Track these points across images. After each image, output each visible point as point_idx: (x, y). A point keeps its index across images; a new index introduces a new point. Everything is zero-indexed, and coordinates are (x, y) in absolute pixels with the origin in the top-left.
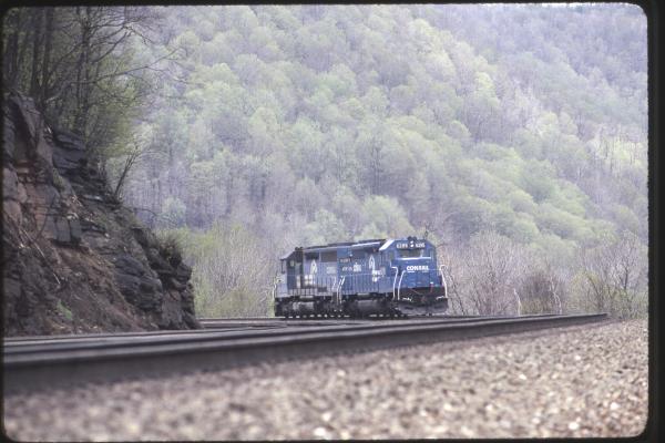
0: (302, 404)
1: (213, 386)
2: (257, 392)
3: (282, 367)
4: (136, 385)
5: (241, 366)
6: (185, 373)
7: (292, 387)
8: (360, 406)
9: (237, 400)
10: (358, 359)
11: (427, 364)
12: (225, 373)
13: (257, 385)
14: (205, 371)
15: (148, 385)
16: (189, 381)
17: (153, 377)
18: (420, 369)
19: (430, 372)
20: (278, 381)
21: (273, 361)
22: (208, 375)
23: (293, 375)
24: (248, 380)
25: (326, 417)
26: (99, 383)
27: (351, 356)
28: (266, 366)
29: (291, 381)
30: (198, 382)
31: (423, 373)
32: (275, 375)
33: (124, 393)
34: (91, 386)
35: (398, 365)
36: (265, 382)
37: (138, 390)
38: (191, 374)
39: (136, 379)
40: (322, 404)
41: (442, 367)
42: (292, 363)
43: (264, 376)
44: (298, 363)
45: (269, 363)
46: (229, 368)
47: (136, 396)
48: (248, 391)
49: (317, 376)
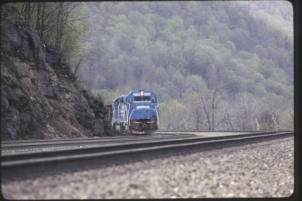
0: (164, 183)
1: (122, 174)
2: (143, 178)
3: (153, 162)
4: (85, 173)
5: (133, 162)
6: (107, 166)
7: (160, 175)
8: (192, 183)
9: (134, 183)
10: (188, 157)
11: (222, 160)
12: (127, 166)
13: (142, 173)
14: (117, 165)
15: (90, 173)
16: (110, 170)
17: (93, 168)
18: (218, 163)
19: (223, 165)
20: (152, 171)
21: (149, 159)
22: (119, 166)
23: (159, 168)
24: (137, 170)
25: (176, 190)
26: (67, 172)
27: (185, 156)
28: (146, 162)
29: (159, 170)
30: (114, 171)
31: (220, 165)
32: (150, 167)
33: (79, 178)
34: (63, 174)
35: (208, 161)
36: (146, 172)
37: (86, 176)
38: (111, 166)
39: (83, 170)
40: (174, 183)
41: (229, 162)
42: (157, 159)
43: (145, 168)
44: (160, 160)
45: (147, 160)
46: (128, 163)
47: (85, 180)
48: (138, 177)
49: (170, 168)
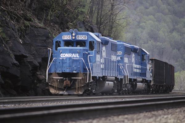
1: (150, 118)
3: (170, 111)
4: (126, 116)
5: (157, 110)
6: (140, 112)
7: (175, 119)
12: (153, 113)
13: (163, 117)
14: (147, 112)
15: (129, 116)
16: (142, 115)
17: (131, 114)
20: (169, 116)
22: (148, 113)
23: (174, 114)
24: (160, 115)
26: (115, 116)
28: (166, 110)
29: (174, 116)
30: (145, 115)
32: (168, 114)
33: (122, 120)
34: (112, 116)
36: (165, 117)
37: (126, 118)
38: (143, 112)
39: (125, 114)
42: (173, 109)
43: (165, 115)
44: (175, 109)
45: (166, 109)
46: (154, 111)
48: (161, 120)
49: (182, 115)
